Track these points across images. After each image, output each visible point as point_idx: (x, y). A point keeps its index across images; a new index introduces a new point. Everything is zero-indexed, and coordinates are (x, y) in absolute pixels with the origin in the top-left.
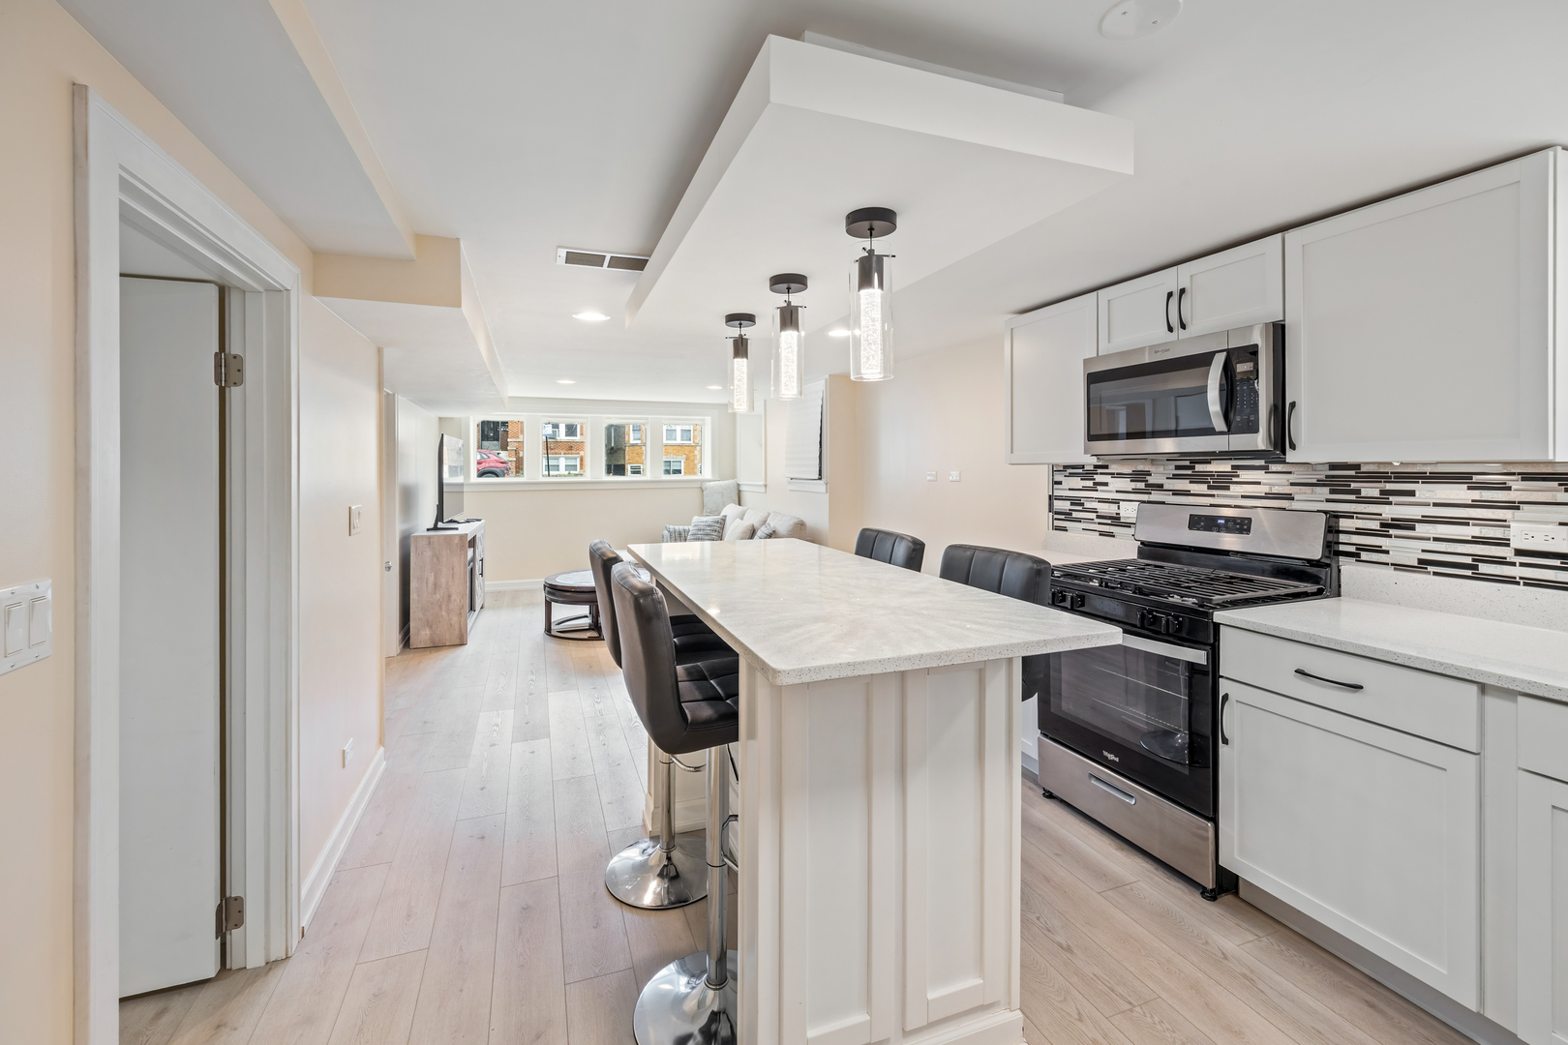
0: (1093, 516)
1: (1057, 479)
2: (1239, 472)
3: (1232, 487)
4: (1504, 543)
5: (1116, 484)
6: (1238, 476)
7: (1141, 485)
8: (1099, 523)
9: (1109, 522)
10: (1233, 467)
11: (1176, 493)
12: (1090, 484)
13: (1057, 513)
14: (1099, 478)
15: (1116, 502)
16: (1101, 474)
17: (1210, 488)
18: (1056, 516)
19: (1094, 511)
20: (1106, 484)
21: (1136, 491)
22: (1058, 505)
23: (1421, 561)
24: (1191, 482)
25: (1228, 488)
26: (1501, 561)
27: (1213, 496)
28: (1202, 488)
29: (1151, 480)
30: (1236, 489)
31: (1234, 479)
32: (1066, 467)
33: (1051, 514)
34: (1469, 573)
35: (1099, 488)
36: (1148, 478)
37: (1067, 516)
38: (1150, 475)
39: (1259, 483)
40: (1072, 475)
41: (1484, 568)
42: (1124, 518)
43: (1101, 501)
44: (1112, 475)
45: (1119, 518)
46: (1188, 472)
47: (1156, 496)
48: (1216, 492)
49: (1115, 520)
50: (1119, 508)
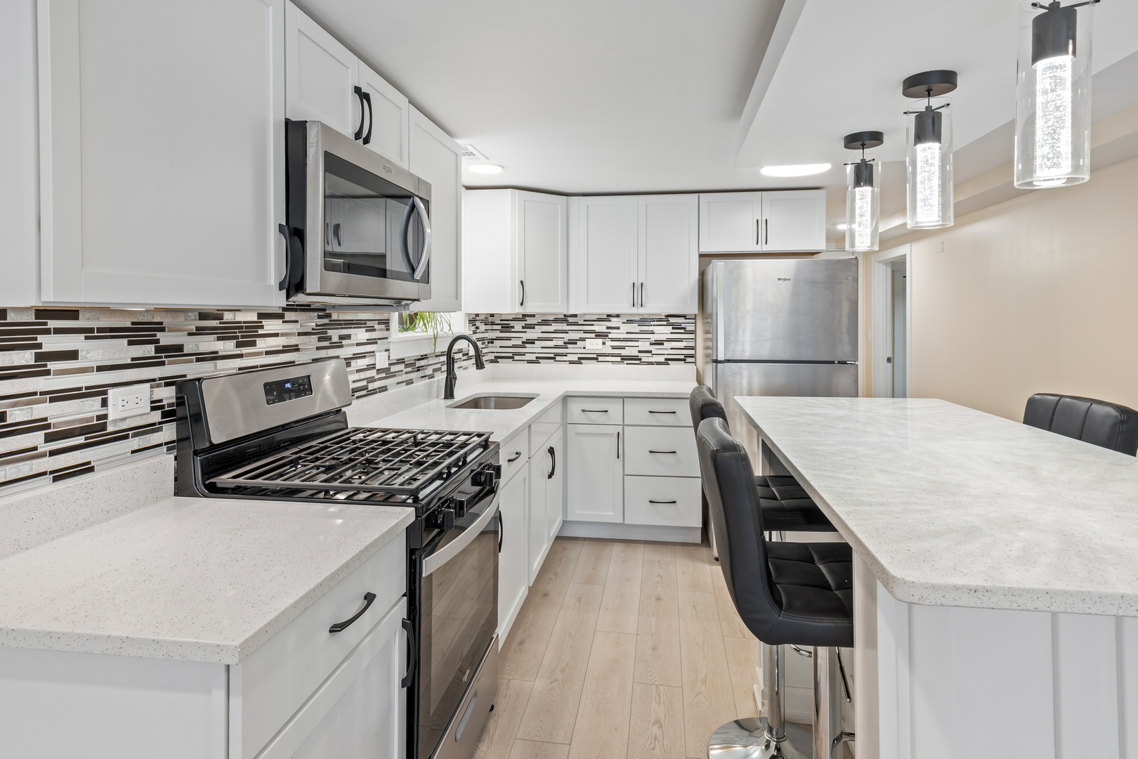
0: (37, 438)
2: (265, 322)
3: (259, 342)
4: (372, 367)
5: (94, 352)
6: (262, 327)
7: (149, 350)
8: (53, 453)
9: (80, 440)
11: (202, 358)
14: (50, 343)
15: (99, 392)
16: (58, 331)
17: (239, 345)
19: (39, 425)
20: (73, 355)
21: (137, 363)
24: (219, 339)
25: (253, 344)
26: (371, 380)
27: (240, 356)
28: (228, 347)
29: (165, 339)
30: (262, 344)
31: (261, 332)
34: (364, 392)
35: (52, 366)
36: (159, 335)
38: (163, 330)
39: (276, 335)
41: (371, 386)
42: (115, 421)
43: (58, 396)
44: (87, 332)
45: (104, 427)
46: (214, 323)
47: (172, 369)
48: (245, 350)
49: (96, 433)
50: (104, 403)
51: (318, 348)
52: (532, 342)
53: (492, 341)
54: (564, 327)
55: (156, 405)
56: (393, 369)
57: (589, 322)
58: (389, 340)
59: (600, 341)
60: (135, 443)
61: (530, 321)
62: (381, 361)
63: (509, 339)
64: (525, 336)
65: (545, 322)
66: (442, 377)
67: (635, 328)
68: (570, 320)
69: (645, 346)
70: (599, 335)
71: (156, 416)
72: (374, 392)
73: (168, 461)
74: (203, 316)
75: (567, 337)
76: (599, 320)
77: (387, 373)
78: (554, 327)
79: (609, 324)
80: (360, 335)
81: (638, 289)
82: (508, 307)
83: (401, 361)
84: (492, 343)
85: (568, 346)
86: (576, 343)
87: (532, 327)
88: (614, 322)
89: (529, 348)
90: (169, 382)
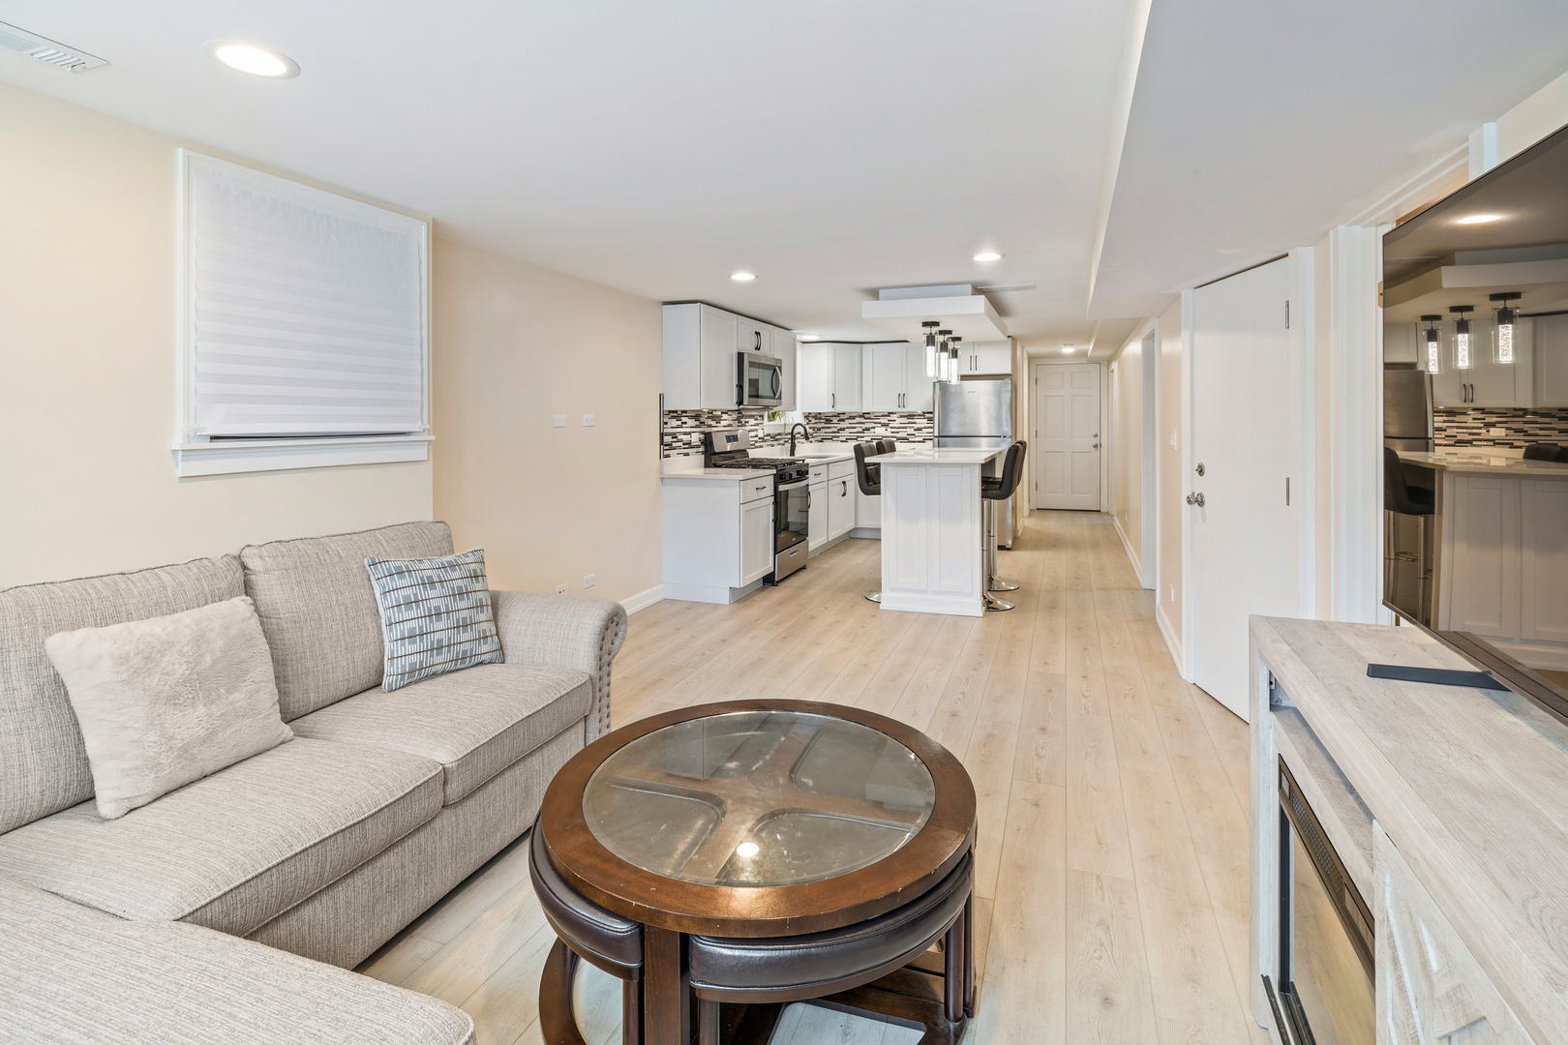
0: (682, 444)
4: (756, 436)
5: (690, 423)
7: (698, 423)
8: (683, 448)
9: (687, 446)
11: (708, 426)
12: (680, 423)
14: (683, 420)
16: (685, 416)
19: (681, 441)
20: (687, 423)
21: (697, 427)
23: (750, 445)
33: (662, 447)
35: (684, 425)
37: (670, 446)
40: (672, 417)
41: (757, 445)
42: (693, 442)
43: (684, 434)
44: (689, 417)
47: (703, 429)
49: (690, 445)
50: (691, 437)
52: (843, 429)
53: (820, 429)
54: (863, 420)
55: (701, 440)
56: (765, 437)
57: (877, 417)
58: (764, 425)
59: (884, 428)
60: (697, 450)
61: (842, 417)
62: (761, 435)
63: (831, 428)
64: (839, 426)
65: (853, 418)
66: (788, 445)
67: (905, 421)
68: (866, 416)
69: (912, 431)
70: (883, 425)
71: (699, 443)
72: (757, 447)
75: (864, 426)
76: (883, 416)
77: (763, 439)
78: (858, 420)
79: (890, 418)
80: (752, 421)
81: (902, 397)
82: (825, 408)
83: (768, 435)
85: (865, 431)
86: (869, 430)
87: (843, 420)
88: (893, 417)
89: (842, 433)
90: (703, 433)
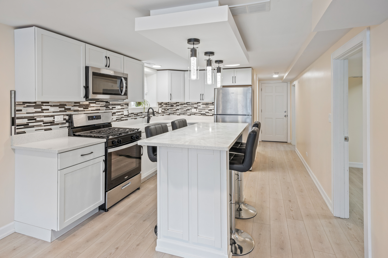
0: (41, 123)
1: (18, 108)
2: (90, 104)
4: (123, 114)
5: (52, 109)
6: (90, 105)
7: (63, 109)
8: (44, 126)
9: (50, 124)
10: (89, 103)
11: (75, 111)
12: (40, 110)
13: (17, 126)
14: (44, 107)
15: (53, 116)
16: (45, 105)
17: (84, 109)
18: (17, 127)
19: (42, 121)
20: (48, 110)
21: (60, 111)
22: (18, 122)
23: (117, 119)
24: (79, 107)
25: (88, 108)
26: (123, 117)
27: (85, 111)
28: (82, 109)
29: (66, 107)
30: (90, 109)
31: (89, 106)
32: (24, 103)
33: (13, 127)
34: (120, 120)
35: (44, 111)
36: (65, 106)
37: (26, 126)
38: (66, 105)
39: (94, 107)
40: (28, 106)
41: (122, 119)
42: (56, 122)
43: (45, 116)
44: (51, 106)
45: (54, 122)
46: (78, 104)
47: (68, 113)
48: (85, 110)
49: (52, 123)
50: (54, 118)
51: (105, 110)
52: (178, 110)
53: (168, 109)
54: (186, 105)
55: (64, 119)
56: (130, 115)
57: (193, 104)
58: (128, 108)
59: (196, 109)
60: (60, 126)
62: (126, 113)
63: (173, 109)
64: (177, 108)
65: (182, 104)
66: (146, 118)
67: (204, 106)
68: (188, 104)
69: (207, 111)
70: (195, 108)
71: (65, 121)
72: (123, 120)
73: (67, 130)
74: (75, 103)
75: (187, 108)
76: (195, 104)
77: (128, 116)
78: (184, 106)
79: (198, 105)
80: (119, 107)
81: (202, 95)
83: (132, 114)
84: (168, 110)
85: (187, 111)
86: (189, 110)
87: (178, 105)
88: (199, 104)
89: (178, 111)
90: (67, 115)
